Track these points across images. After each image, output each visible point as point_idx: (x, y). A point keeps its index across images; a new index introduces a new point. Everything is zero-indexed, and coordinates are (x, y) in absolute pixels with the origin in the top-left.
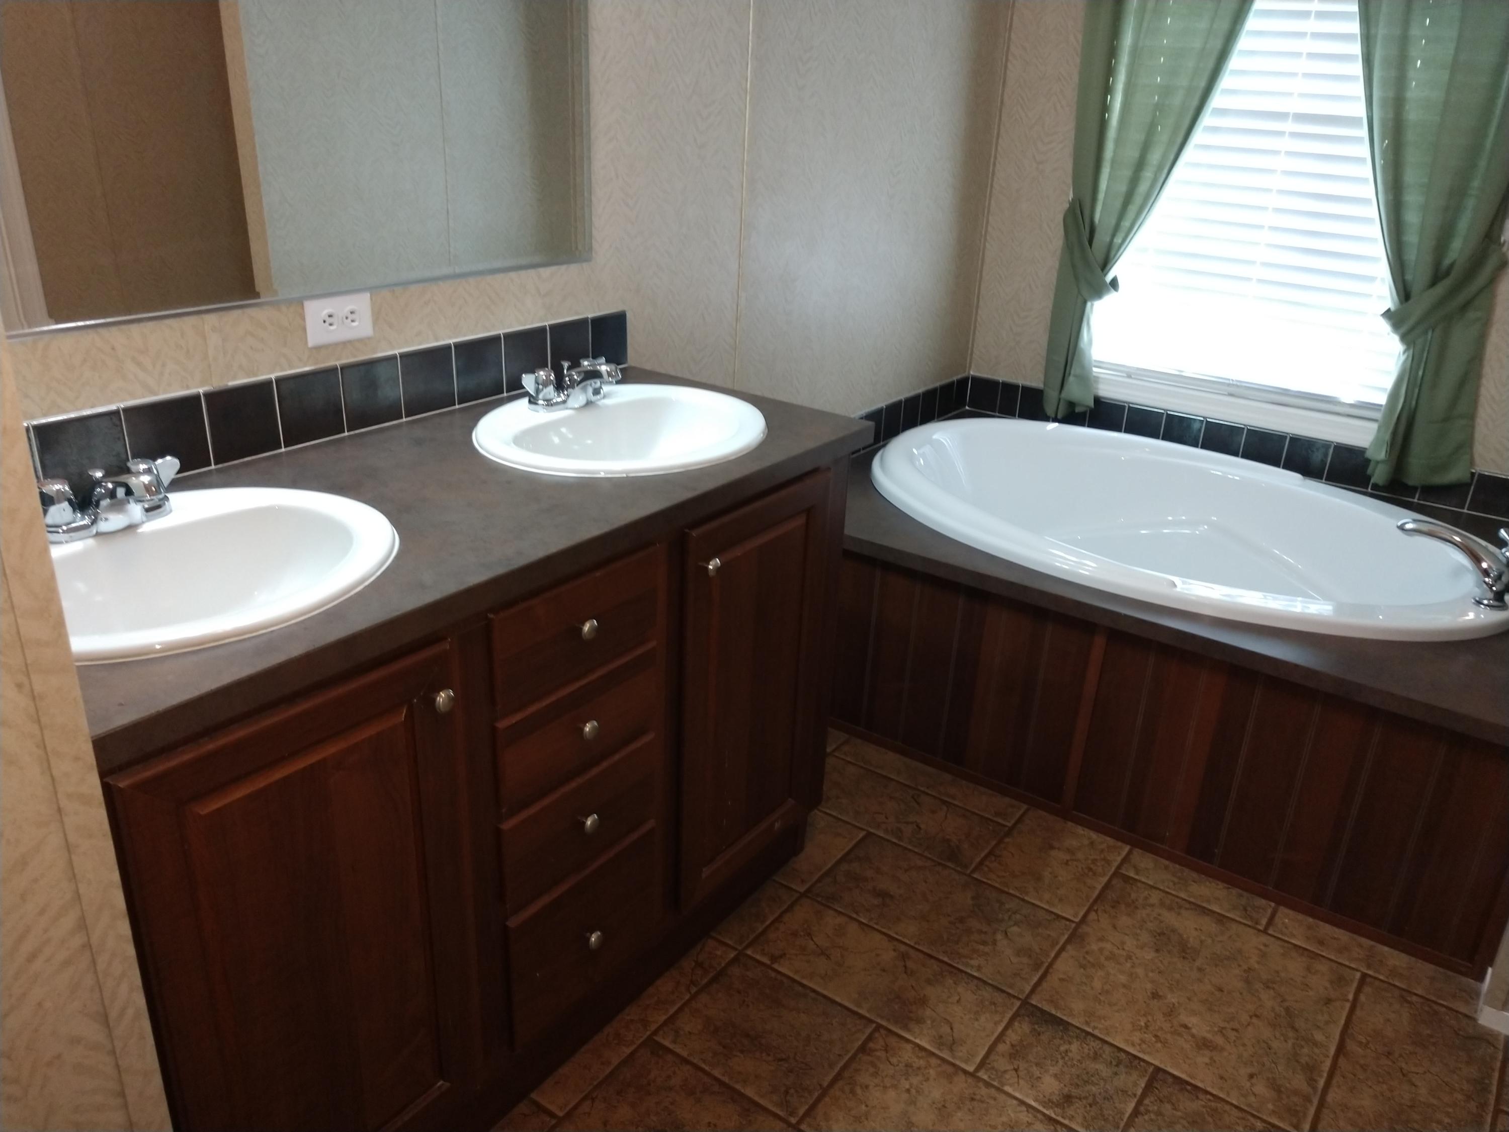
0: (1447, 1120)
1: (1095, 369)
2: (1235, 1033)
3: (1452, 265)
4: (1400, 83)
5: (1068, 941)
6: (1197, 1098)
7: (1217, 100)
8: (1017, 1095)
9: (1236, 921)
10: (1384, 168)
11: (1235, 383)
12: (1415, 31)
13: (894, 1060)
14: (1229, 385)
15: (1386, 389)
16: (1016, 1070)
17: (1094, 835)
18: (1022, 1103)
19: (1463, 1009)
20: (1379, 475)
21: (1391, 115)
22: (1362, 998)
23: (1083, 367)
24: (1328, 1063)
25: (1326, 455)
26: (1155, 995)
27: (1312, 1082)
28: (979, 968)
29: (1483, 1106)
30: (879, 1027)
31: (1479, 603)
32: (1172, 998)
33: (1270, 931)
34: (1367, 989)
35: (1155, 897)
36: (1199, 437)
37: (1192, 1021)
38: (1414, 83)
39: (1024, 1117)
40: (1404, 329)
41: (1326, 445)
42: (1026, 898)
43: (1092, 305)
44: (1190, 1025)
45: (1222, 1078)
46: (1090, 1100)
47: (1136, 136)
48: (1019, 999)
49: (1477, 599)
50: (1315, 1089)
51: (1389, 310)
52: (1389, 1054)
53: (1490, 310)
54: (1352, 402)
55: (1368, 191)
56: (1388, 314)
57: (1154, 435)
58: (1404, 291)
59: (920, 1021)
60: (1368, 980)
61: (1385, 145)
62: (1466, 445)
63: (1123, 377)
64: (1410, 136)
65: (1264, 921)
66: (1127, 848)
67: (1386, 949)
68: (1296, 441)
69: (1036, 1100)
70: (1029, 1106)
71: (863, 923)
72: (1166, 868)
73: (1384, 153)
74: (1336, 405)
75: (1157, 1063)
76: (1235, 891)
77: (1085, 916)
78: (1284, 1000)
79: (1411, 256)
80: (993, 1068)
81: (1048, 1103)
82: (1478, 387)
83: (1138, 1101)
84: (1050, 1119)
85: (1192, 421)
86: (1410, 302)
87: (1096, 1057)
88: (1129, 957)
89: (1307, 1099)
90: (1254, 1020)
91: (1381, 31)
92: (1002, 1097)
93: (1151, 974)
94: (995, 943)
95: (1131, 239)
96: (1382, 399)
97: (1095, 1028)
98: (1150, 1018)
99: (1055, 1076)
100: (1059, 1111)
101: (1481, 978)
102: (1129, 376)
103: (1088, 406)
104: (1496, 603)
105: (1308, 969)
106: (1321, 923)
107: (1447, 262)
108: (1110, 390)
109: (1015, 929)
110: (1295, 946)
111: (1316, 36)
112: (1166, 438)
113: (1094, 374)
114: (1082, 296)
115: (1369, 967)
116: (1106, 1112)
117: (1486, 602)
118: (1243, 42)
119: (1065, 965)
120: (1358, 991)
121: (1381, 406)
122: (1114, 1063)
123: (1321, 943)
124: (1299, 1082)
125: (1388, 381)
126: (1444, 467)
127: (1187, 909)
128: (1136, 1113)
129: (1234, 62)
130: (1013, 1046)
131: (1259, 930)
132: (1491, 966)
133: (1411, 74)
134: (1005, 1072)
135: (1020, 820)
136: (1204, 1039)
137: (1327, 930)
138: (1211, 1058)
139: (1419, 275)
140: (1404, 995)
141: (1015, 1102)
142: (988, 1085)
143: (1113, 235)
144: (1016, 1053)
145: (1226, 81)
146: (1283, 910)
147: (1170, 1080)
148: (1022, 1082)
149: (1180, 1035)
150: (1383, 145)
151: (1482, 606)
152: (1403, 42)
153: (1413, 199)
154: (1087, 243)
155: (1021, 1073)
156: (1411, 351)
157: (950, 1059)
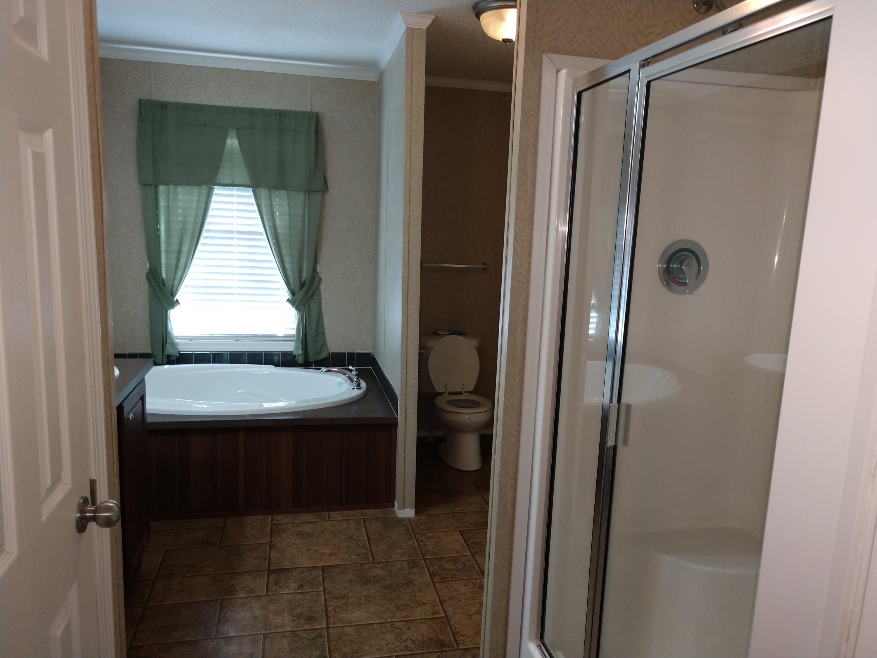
0: (404, 541)
1: (176, 340)
2: (338, 548)
3: (305, 280)
4: (273, 220)
5: (270, 548)
6: (338, 567)
7: (206, 227)
8: (285, 592)
9: (319, 521)
10: (275, 249)
11: (237, 336)
12: (274, 203)
13: (236, 605)
14: (235, 337)
15: (295, 328)
16: (280, 587)
17: (256, 517)
18: (288, 593)
19: (393, 516)
20: (300, 360)
21: (273, 231)
22: (366, 524)
23: (171, 339)
24: (367, 543)
25: (279, 357)
26: (308, 550)
27: (366, 549)
28: (245, 569)
29: (411, 534)
30: (222, 600)
31: (354, 389)
32: (314, 548)
33: (331, 519)
34: (366, 522)
35: (289, 526)
36: (228, 360)
37: (324, 551)
38: (277, 220)
39: (291, 596)
40: (295, 306)
41: (278, 353)
42: (246, 543)
43: (170, 311)
44: (324, 552)
45: (342, 560)
46: (308, 583)
47: (175, 241)
48: (266, 570)
49: (353, 388)
50: (368, 550)
51: (288, 299)
52: (381, 534)
53: (320, 296)
54: (282, 335)
55: (271, 257)
56: (288, 300)
57: (209, 362)
58: (293, 293)
59: (237, 591)
60: (365, 520)
61: (274, 241)
62: (324, 343)
63: (188, 341)
64: (281, 238)
65: (328, 518)
66: (270, 516)
67: (365, 510)
68: (266, 353)
69: (292, 591)
70: (291, 593)
71: (189, 576)
72: (287, 516)
73: (274, 244)
74: (277, 338)
75: (322, 565)
76: (314, 513)
77: (271, 540)
78: (346, 534)
79: (291, 280)
80: (272, 590)
81: (296, 589)
82: (323, 322)
83: (322, 576)
84: (300, 593)
85: (224, 354)
86: (295, 296)
87: (302, 572)
88: (293, 544)
89: (368, 553)
90: (341, 543)
91: (263, 202)
92: (280, 595)
93: (303, 545)
94: (245, 560)
95: (182, 283)
96: (294, 332)
97: (296, 566)
98: (311, 556)
99: (293, 582)
100: (301, 590)
101: (393, 506)
102: (191, 340)
103: (177, 356)
104: (358, 388)
105: (348, 524)
106: (344, 512)
107: (303, 280)
108: (184, 347)
109: (249, 553)
110: (340, 520)
111: (238, 203)
112: (214, 362)
113: (176, 342)
114: (164, 308)
115: (364, 516)
116: (315, 583)
117: (356, 388)
118: (212, 205)
119: (274, 555)
120: (364, 523)
121: (294, 335)
122: (309, 571)
123: (347, 516)
124: (362, 551)
125: (295, 325)
126: (320, 353)
127: (302, 524)
128: (324, 579)
129: (210, 212)
130: (274, 582)
131: (327, 521)
132: (395, 501)
133: (276, 217)
134: (276, 589)
135: (224, 524)
136: (330, 553)
137: (346, 512)
138: (336, 557)
139: (296, 286)
140: (377, 519)
141: (285, 594)
142: (273, 595)
143: (173, 282)
144: (276, 583)
145: (208, 220)
146: (331, 513)
147: (328, 567)
148: (284, 589)
149: (323, 555)
150: (273, 241)
151: (355, 389)
152: (271, 206)
153: (286, 259)
154: (163, 286)
155: (282, 587)
156: (300, 313)
157: (256, 595)
